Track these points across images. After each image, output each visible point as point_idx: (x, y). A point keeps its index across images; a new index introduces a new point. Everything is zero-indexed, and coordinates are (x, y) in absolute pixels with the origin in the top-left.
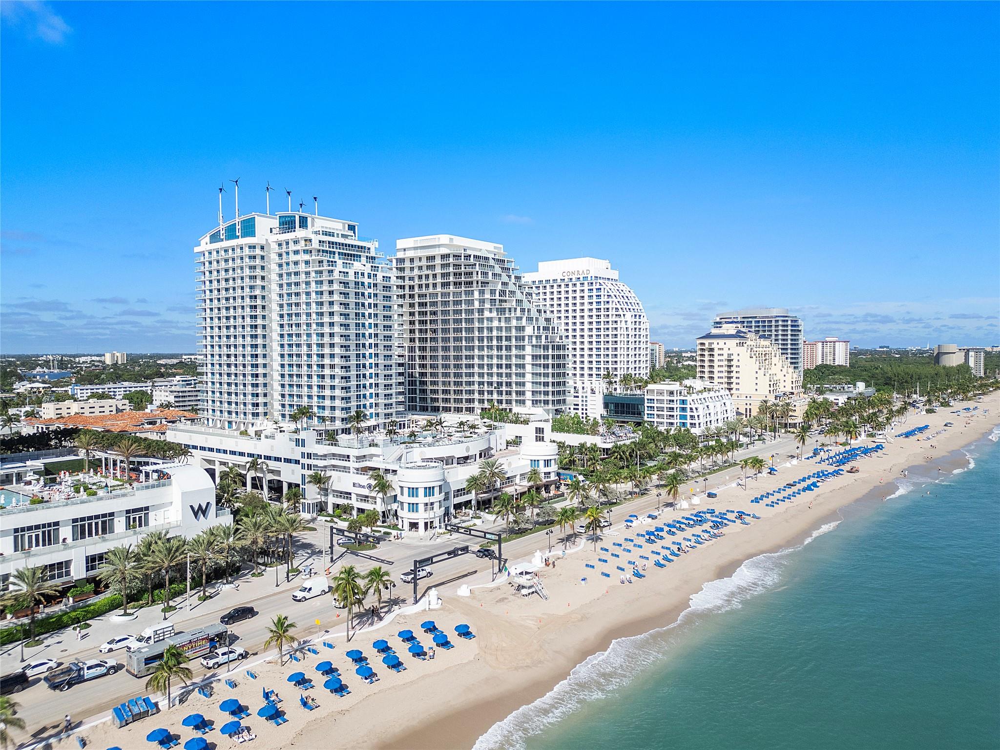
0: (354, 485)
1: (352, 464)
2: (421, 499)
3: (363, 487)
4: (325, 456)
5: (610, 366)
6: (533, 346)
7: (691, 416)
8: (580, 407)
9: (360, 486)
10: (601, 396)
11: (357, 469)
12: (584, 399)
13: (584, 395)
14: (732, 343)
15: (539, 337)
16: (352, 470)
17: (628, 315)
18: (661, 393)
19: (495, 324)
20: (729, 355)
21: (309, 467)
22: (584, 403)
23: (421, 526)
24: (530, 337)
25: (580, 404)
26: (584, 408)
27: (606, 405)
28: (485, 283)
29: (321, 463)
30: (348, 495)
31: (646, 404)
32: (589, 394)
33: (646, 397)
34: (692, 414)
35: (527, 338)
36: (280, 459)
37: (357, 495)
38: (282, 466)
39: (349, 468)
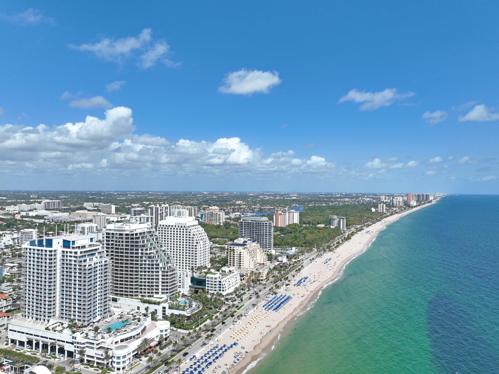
0: (96, 354)
1: (95, 346)
2: (121, 360)
3: (100, 355)
4: (84, 343)
5: (194, 265)
6: (162, 271)
7: (223, 287)
8: (181, 282)
9: (98, 354)
10: (190, 278)
11: (97, 348)
12: (183, 279)
13: (183, 277)
14: (241, 248)
15: (164, 268)
16: (95, 348)
17: (201, 242)
18: (212, 278)
19: (147, 262)
20: (240, 252)
21: (78, 347)
22: (183, 280)
23: (121, 369)
24: (161, 268)
25: (181, 280)
26: (183, 282)
27: (192, 282)
28: (143, 246)
29: (82, 346)
30: (93, 357)
31: (207, 282)
32: (185, 277)
33: (207, 279)
35: (160, 268)
36: (64, 342)
37: (96, 357)
38: (65, 344)
39: (94, 348)
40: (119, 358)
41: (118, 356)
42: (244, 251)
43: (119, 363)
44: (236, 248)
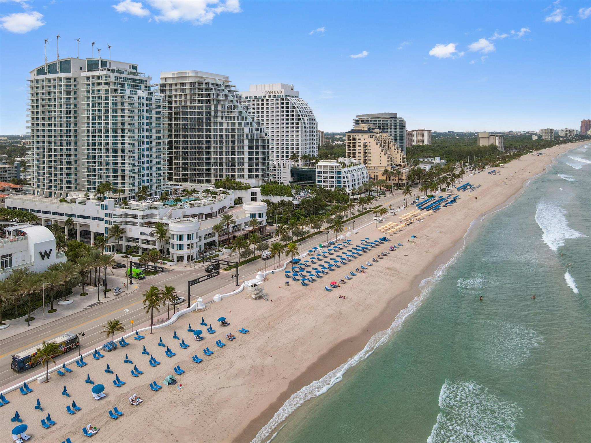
0: (141, 233)
1: (139, 221)
2: (185, 242)
3: (147, 235)
4: (121, 215)
5: (295, 150)
6: (249, 140)
7: (344, 181)
9: (145, 234)
10: (290, 170)
11: (142, 223)
14: (366, 136)
15: (252, 135)
16: (139, 224)
17: (306, 118)
18: (325, 167)
19: (225, 126)
20: (365, 143)
21: (110, 222)
23: (185, 258)
24: (247, 135)
26: (279, 177)
27: (293, 175)
28: (218, 101)
29: (118, 220)
30: (136, 240)
31: (317, 175)
32: (282, 168)
33: (317, 170)
34: (344, 180)
35: (245, 135)
36: (88, 218)
37: (142, 240)
38: (91, 222)
39: (137, 223)
40: (180, 238)
41: (179, 233)
42: (372, 140)
43: (180, 247)
44: (358, 136)
